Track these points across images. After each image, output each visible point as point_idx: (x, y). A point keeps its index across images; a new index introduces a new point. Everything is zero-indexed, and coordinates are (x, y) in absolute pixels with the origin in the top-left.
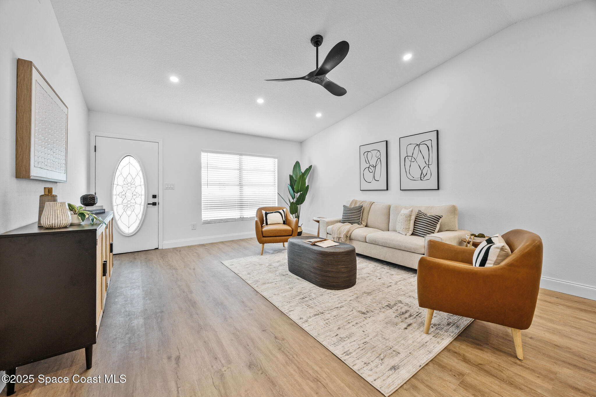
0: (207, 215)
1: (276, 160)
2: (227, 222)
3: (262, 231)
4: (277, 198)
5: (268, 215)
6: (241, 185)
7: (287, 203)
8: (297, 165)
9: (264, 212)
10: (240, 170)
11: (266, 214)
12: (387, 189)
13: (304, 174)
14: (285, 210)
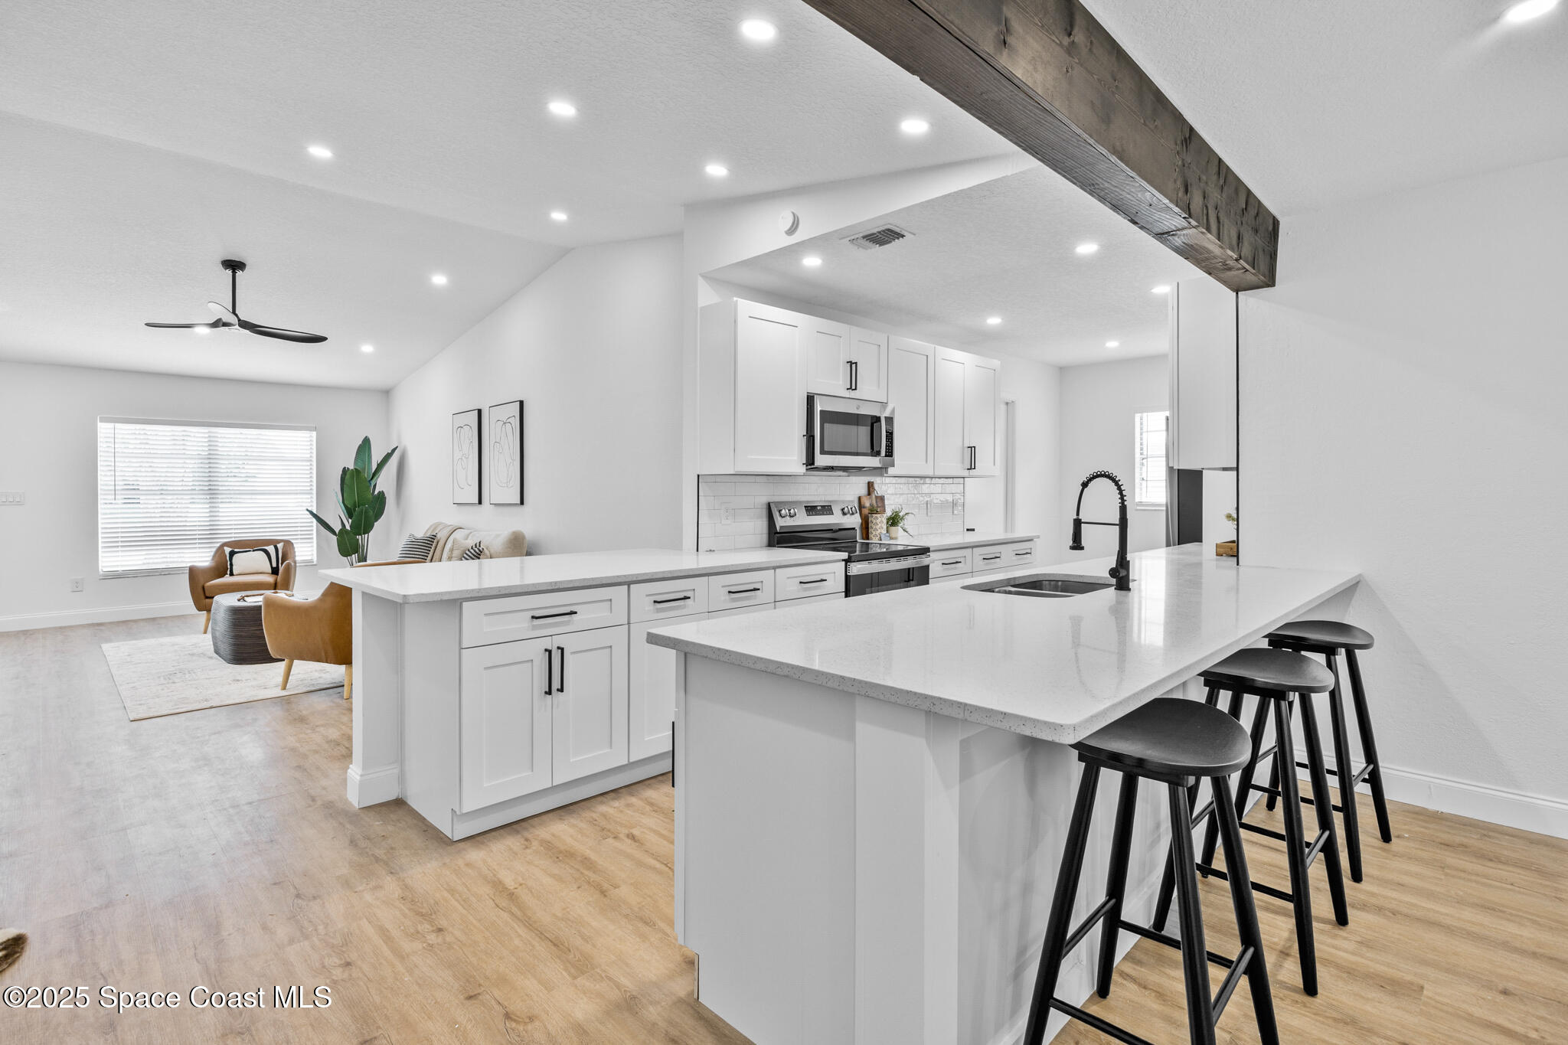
0: (110, 561)
1: (314, 434)
2: (169, 574)
3: (203, 588)
4: (316, 529)
5: (236, 557)
6: (212, 492)
7: (333, 531)
8: (365, 446)
9: (227, 550)
10: (211, 458)
11: (232, 554)
12: (480, 502)
13: (381, 466)
14: (280, 546)
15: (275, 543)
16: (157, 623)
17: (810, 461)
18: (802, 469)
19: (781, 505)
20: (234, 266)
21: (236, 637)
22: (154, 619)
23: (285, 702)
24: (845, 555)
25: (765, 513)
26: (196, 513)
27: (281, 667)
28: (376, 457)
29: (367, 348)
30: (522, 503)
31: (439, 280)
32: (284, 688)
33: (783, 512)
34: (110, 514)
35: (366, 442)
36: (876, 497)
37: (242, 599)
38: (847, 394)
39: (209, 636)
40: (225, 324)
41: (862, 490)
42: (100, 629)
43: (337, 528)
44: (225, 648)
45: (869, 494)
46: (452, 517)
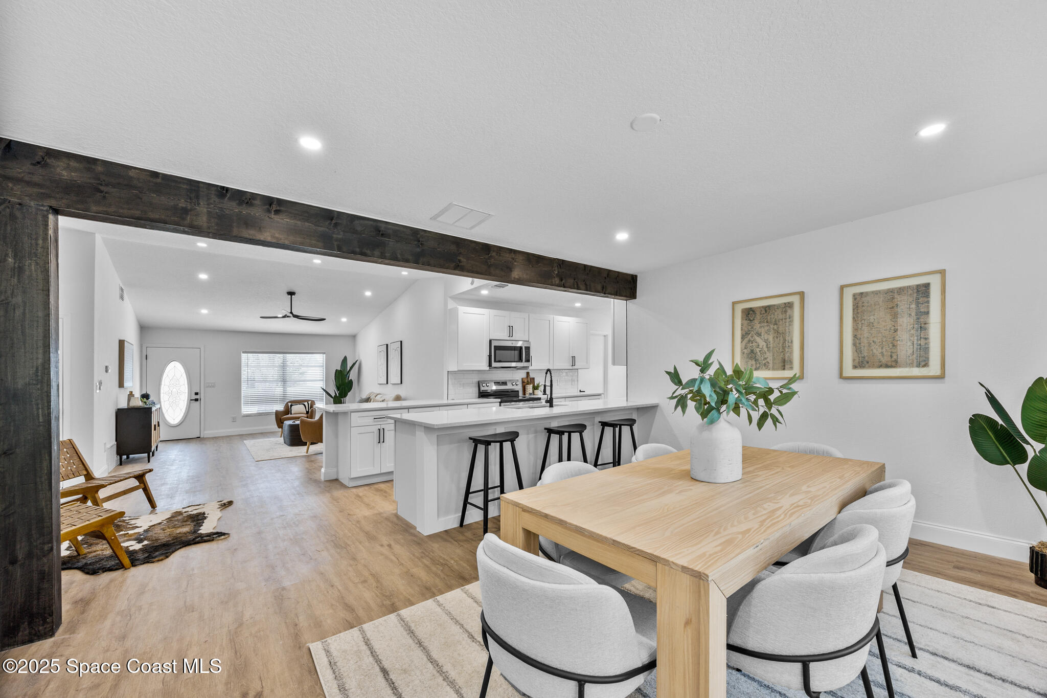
0: (247, 410)
1: (324, 355)
3: (280, 419)
4: (324, 396)
5: (293, 407)
6: (284, 381)
7: (331, 396)
8: (345, 360)
9: (290, 404)
10: (284, 366)
11: (291, 406)
12: (387, 383)
13: (351, 368)
14: (309, 402)
15: (307, 401)
16: (263, 434)
17: (490, 365)
18: (488, 368)
19: (484, 382)
20: (291, 294)
21: (291, 436)
22: (262, 433)
23: (308, 456)
24: (499, 400)
25: (477, 384)
26: (278, 390)
27: (306, 447)
28: (349, 365)
29: (344, 320)
30: (401, 383)
31: (368, 294)
32: (307, 453)
33: (483, 385)
34: (245, 390)
35: (345, 358)
36: (530, 378)
37: (294, 422)
38: (509, 339)
39: (282, 438)
40: (288, 317)
41: (524, 376)
42: (242, 436)
43: (333, 395)
44: (288, 440)
45: (527, 377)
46: (377, 389)
